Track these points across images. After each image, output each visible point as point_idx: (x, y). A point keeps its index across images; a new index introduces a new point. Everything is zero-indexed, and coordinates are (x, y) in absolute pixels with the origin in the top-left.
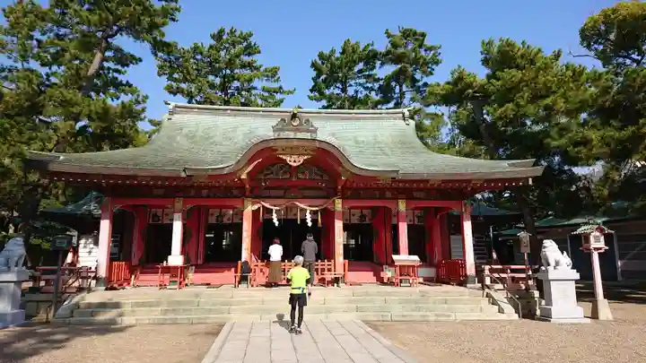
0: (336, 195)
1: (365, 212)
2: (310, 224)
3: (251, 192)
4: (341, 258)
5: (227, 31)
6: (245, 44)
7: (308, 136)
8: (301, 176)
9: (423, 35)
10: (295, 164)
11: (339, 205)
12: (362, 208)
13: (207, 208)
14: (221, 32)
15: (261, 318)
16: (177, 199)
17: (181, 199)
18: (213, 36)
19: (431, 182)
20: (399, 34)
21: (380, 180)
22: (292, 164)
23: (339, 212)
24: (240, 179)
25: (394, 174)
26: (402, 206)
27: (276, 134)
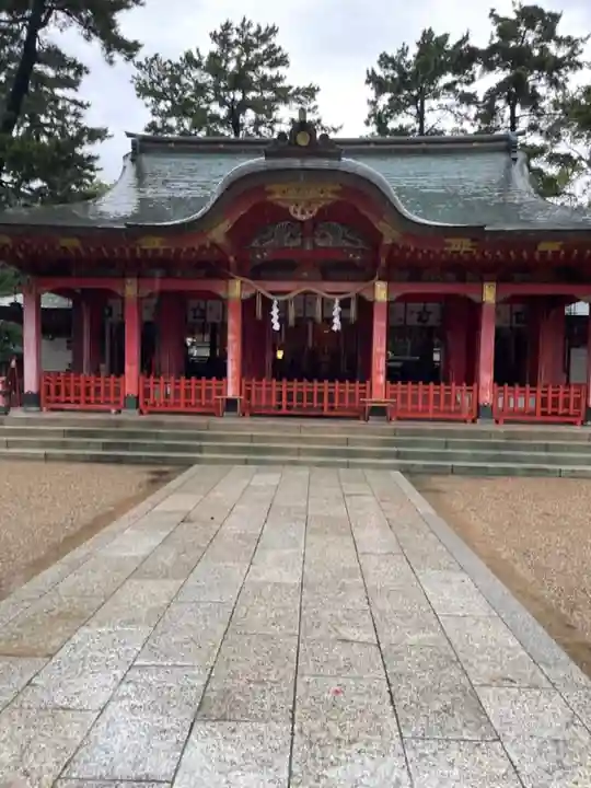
1: (432, 306)
2: (336, 326)
3: (239, 266)
6: (264, 47)
7: (324, 163)
8: (321, 244)
9: (555, 18)
10: (304, 218)
11: (381, 292)
12: (426, 297)
14: (227, 26)
15: (246, 462)
16: (129, 281)
17: (135, 281)
18: (214, 36)
19: (543, 247)
20: (513, 16)
21: (449, 245)
22: (299, 216)
23: (381, 303)
24: (214, 245)
25: (476, 233)
26: (489, 295)
27: (270, 162)
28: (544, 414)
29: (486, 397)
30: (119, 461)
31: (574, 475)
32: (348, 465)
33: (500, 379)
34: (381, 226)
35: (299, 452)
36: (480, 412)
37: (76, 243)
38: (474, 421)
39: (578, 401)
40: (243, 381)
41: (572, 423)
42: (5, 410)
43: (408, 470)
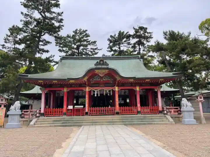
3: (88, 85)
4: (118, 106)
5: (79, 29)
6: (85, 34)
7: (106, 67)
8: (104, 80)
10: (102, 76)
11: (117, 89)
12: (125, 89)
13: (74, 91)
14: (77, 30)
15: (92, 125)
16: (65, 88)
17: (66, 88)
18: (74, 32)
19: (146, 80)
20: (138, 28)
21: (129, 80)
22: (101, 76)
23: (117, 91)
24: (84, 81)
25: (134, 78)
26: (138, 89)
27: (96, 66)
28: (151, 112)
29: (139, 109)
30: (66, 126)
31: (157, 124)
32: (113, 124)
33: (141, 105)
34: (117, 77)
35: (103, 122)
36: (138, 112)
37: (56, 82)
38: (137, 114)
39: (157, 109)
40: (89, 108)
41: (157, 114)
42: (39, 117)
43: (125, 125)
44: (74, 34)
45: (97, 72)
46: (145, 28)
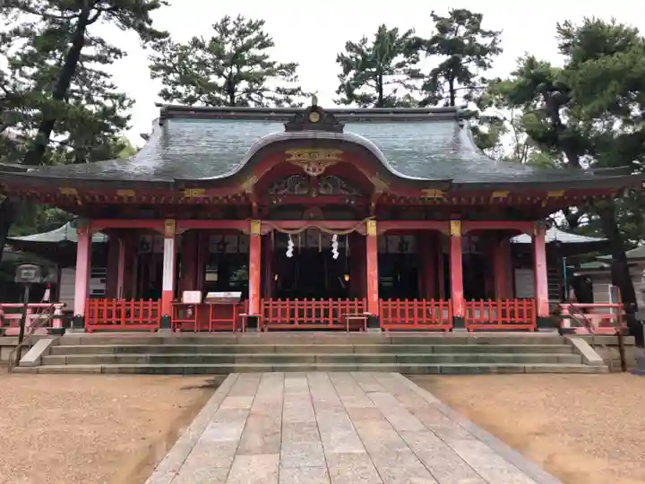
0: (368, 216)
1: (409, 238)
2: (336, 256)
3: (260, 211)
4: (376, 296)
5: (233, 18)
6: (255, 34)
7: (331, 135)
8: (323, 192)
9: (480, 17)
10: (315, 174)
11: (372, 228)
12: (401, 232)
13: (208, 233)
14: (226, 20)
15: (273, 370)
16: (168, 221)
17: (173, 221)
18: (216, 27)
19: (495, 195)
20: (449, 16)
21: (426, 193)
22: (311, 173)
23: (372, 237)
24: (244, 194)
25: (446, 185)
26: (455, 229)
27: (289, 134)
28: (504, 323)
29: (460, 311)
30: (166, 371)
32: (357, 369)
33: (468, 296)
34: (374, 180)
35: (315, 359)
36: (457, 322)
37: (131, 193)
38: (451, 330)
39: (529, 312)
40: (263, 301)
41: (527, 330)
42: (62, 332)
43: (406, 372)
44: (216, 34)
45: (293, 158)
46: (475, 15)
